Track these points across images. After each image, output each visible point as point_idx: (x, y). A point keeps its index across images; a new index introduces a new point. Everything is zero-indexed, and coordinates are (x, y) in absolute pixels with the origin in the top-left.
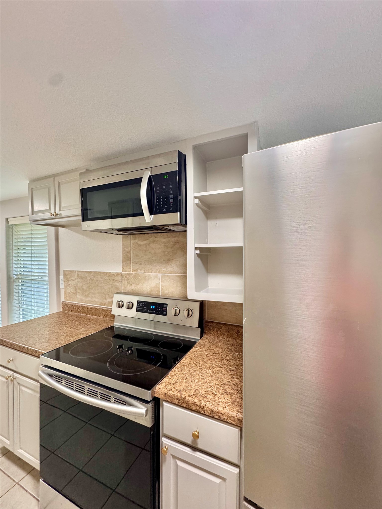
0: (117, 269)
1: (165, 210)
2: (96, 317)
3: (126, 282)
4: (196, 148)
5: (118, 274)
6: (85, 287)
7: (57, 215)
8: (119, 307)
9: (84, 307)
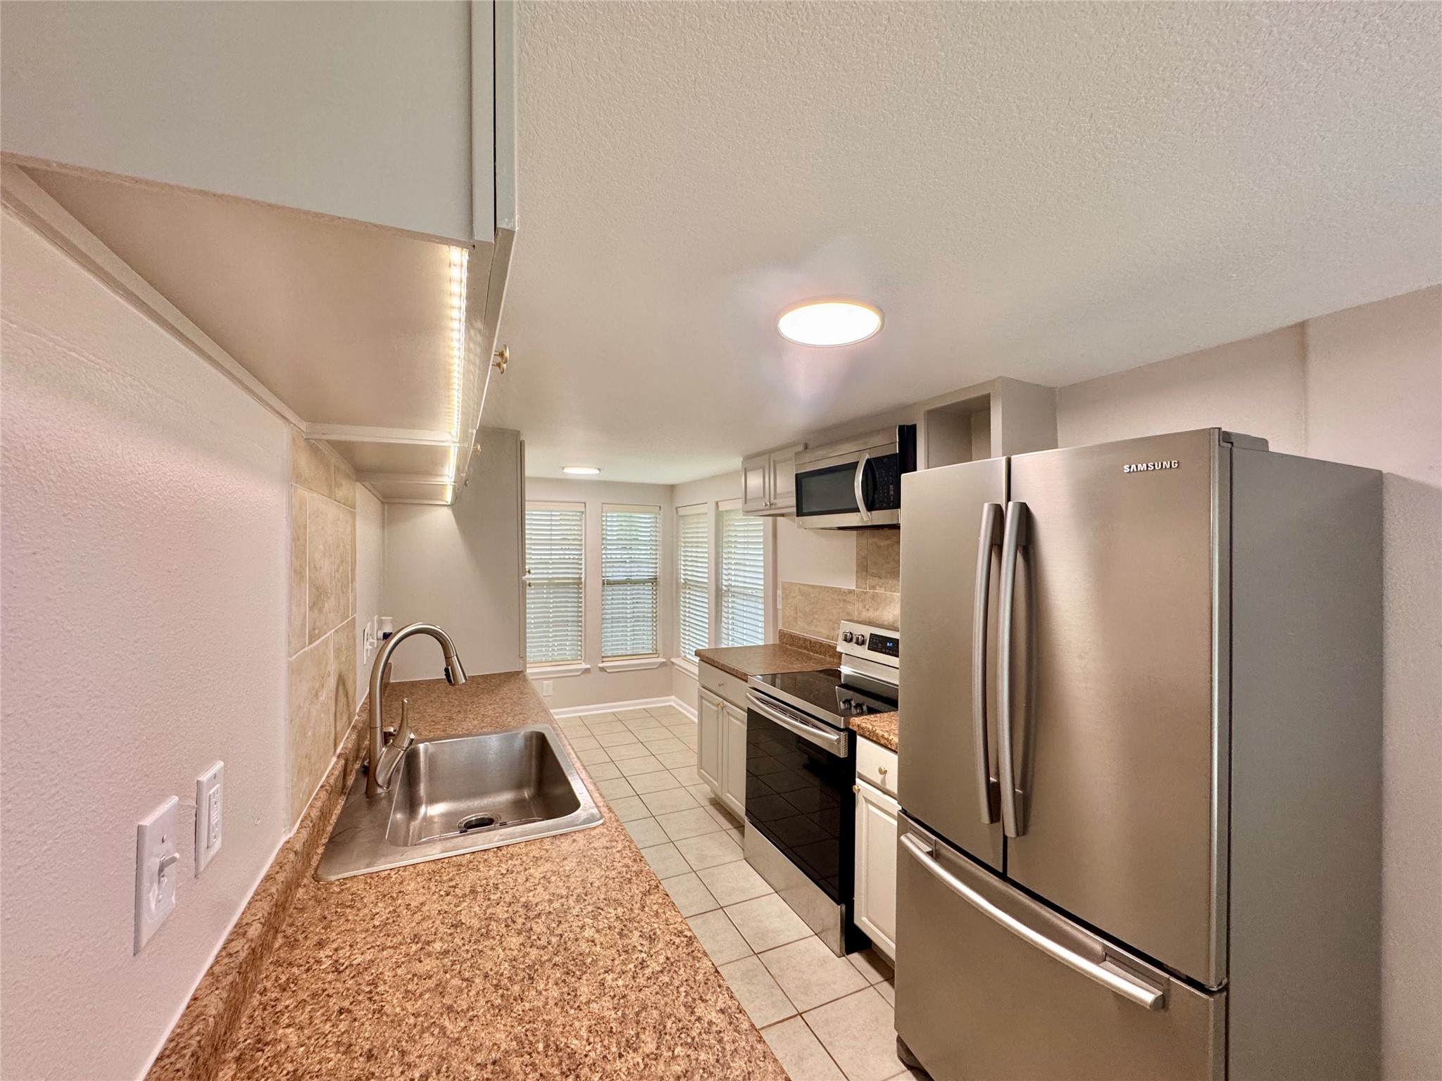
0: (849, 584)
1: (885, 505)
2: (821, 656)
3: (861, 604)
4: (930, 413)
5: (851, 592)
6: (808, 609)
7: (771, 504)
8: (846, 640)
9: (805, 639)
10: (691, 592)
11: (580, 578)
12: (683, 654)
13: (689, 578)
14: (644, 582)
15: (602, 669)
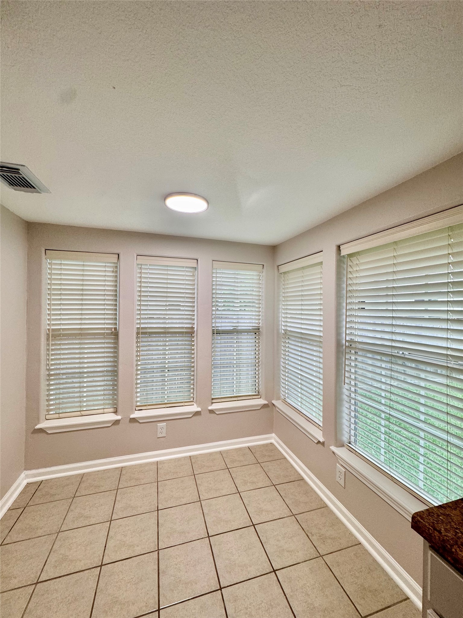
10: (290, 342)
11: (193, 328)
12: (283, 397)
13: (289, 329)
14: (247, 331)
15: (212, 412)
